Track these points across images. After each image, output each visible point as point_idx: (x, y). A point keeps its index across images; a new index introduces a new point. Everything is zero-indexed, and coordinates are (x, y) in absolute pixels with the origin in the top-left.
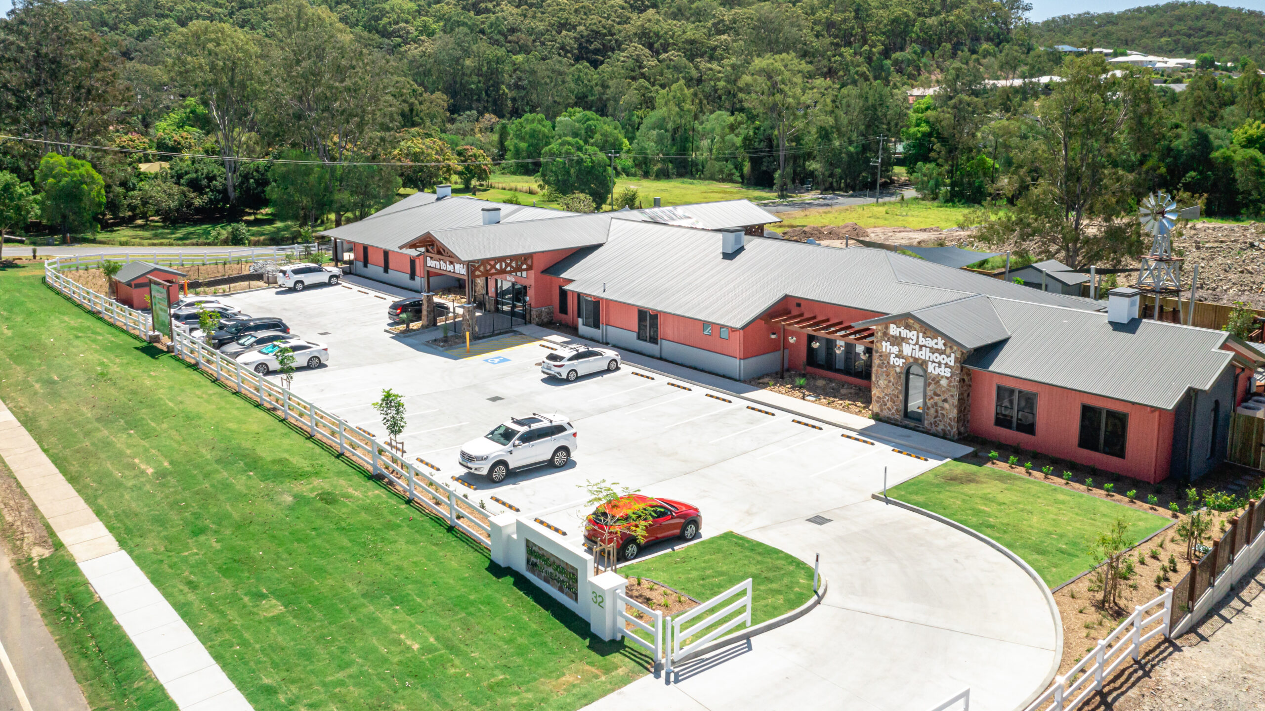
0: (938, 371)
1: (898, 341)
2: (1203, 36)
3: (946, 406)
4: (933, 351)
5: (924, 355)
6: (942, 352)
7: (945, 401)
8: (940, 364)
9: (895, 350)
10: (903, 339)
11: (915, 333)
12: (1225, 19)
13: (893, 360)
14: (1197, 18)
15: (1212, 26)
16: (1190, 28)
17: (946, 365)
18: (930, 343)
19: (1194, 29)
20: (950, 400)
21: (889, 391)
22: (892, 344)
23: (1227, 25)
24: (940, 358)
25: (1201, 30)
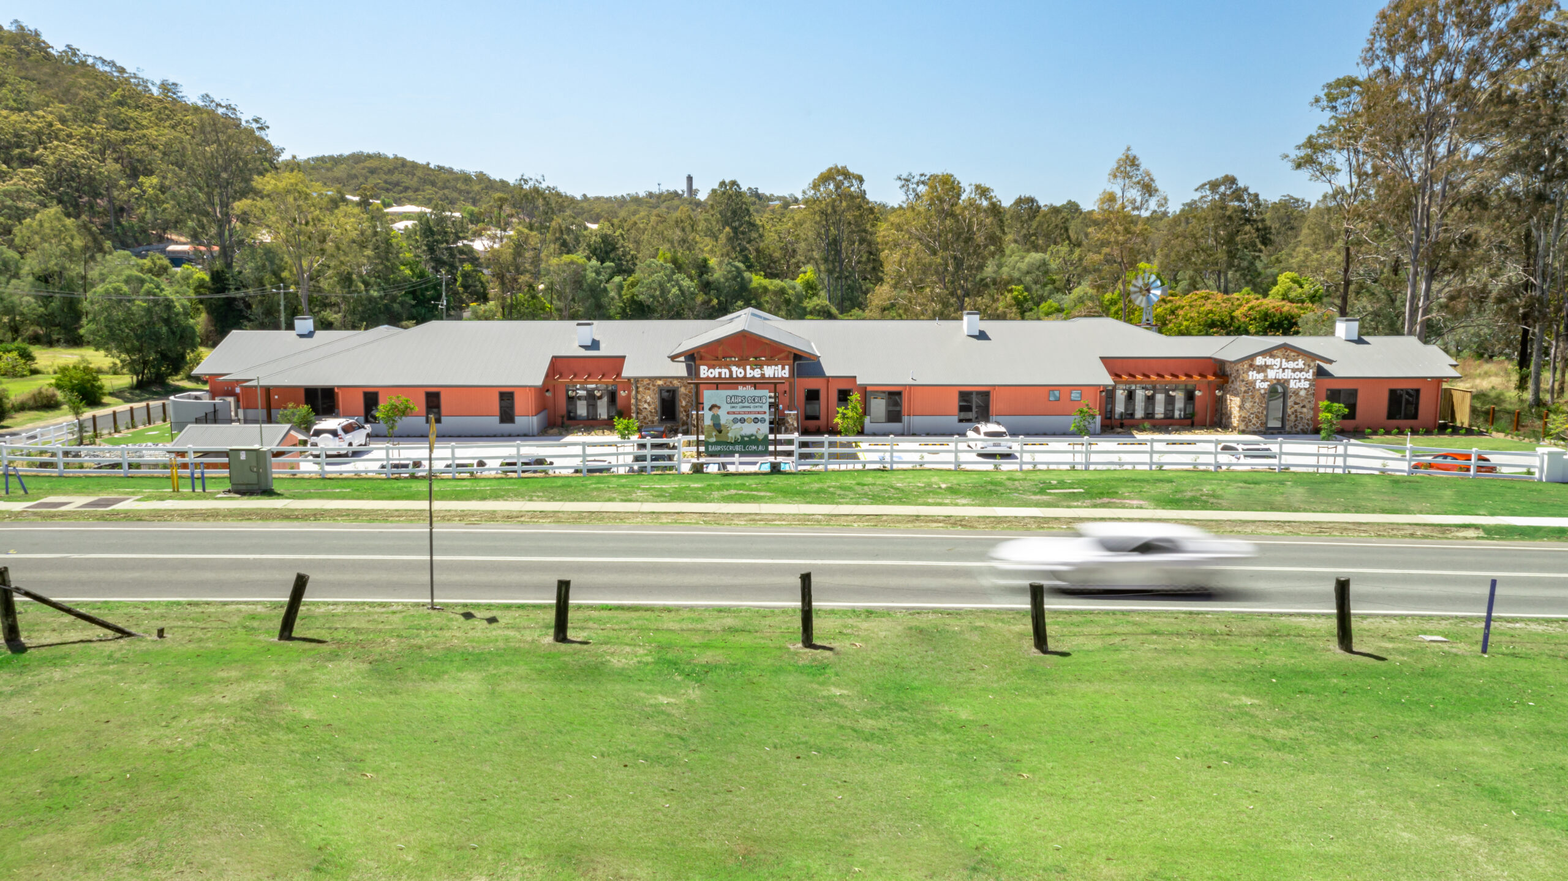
0: (1298, 385)
1: (1263, 369)
2: (401, 192)
3: (1305, 410)
4: (1294, 370)
5: (1288, 375)
6: (1301, 370)
7: (1304, 407)
8: (1300, 379)
9: (1261, 376)
10: (1267, 366)
11: (1278, 360)
12: (419, 173)
13: (1258, 385)
14: (390, 172)
15: (407, 181)
16: (386, 182)
17: (1306, 379)
18: (1292, 365)
19: (390, 183)
20: (1308, 406)
21: (1255, 410)
22: (1258, 372)
23: (423, 181)
24: (1298, 375)
25: (397, 184)
